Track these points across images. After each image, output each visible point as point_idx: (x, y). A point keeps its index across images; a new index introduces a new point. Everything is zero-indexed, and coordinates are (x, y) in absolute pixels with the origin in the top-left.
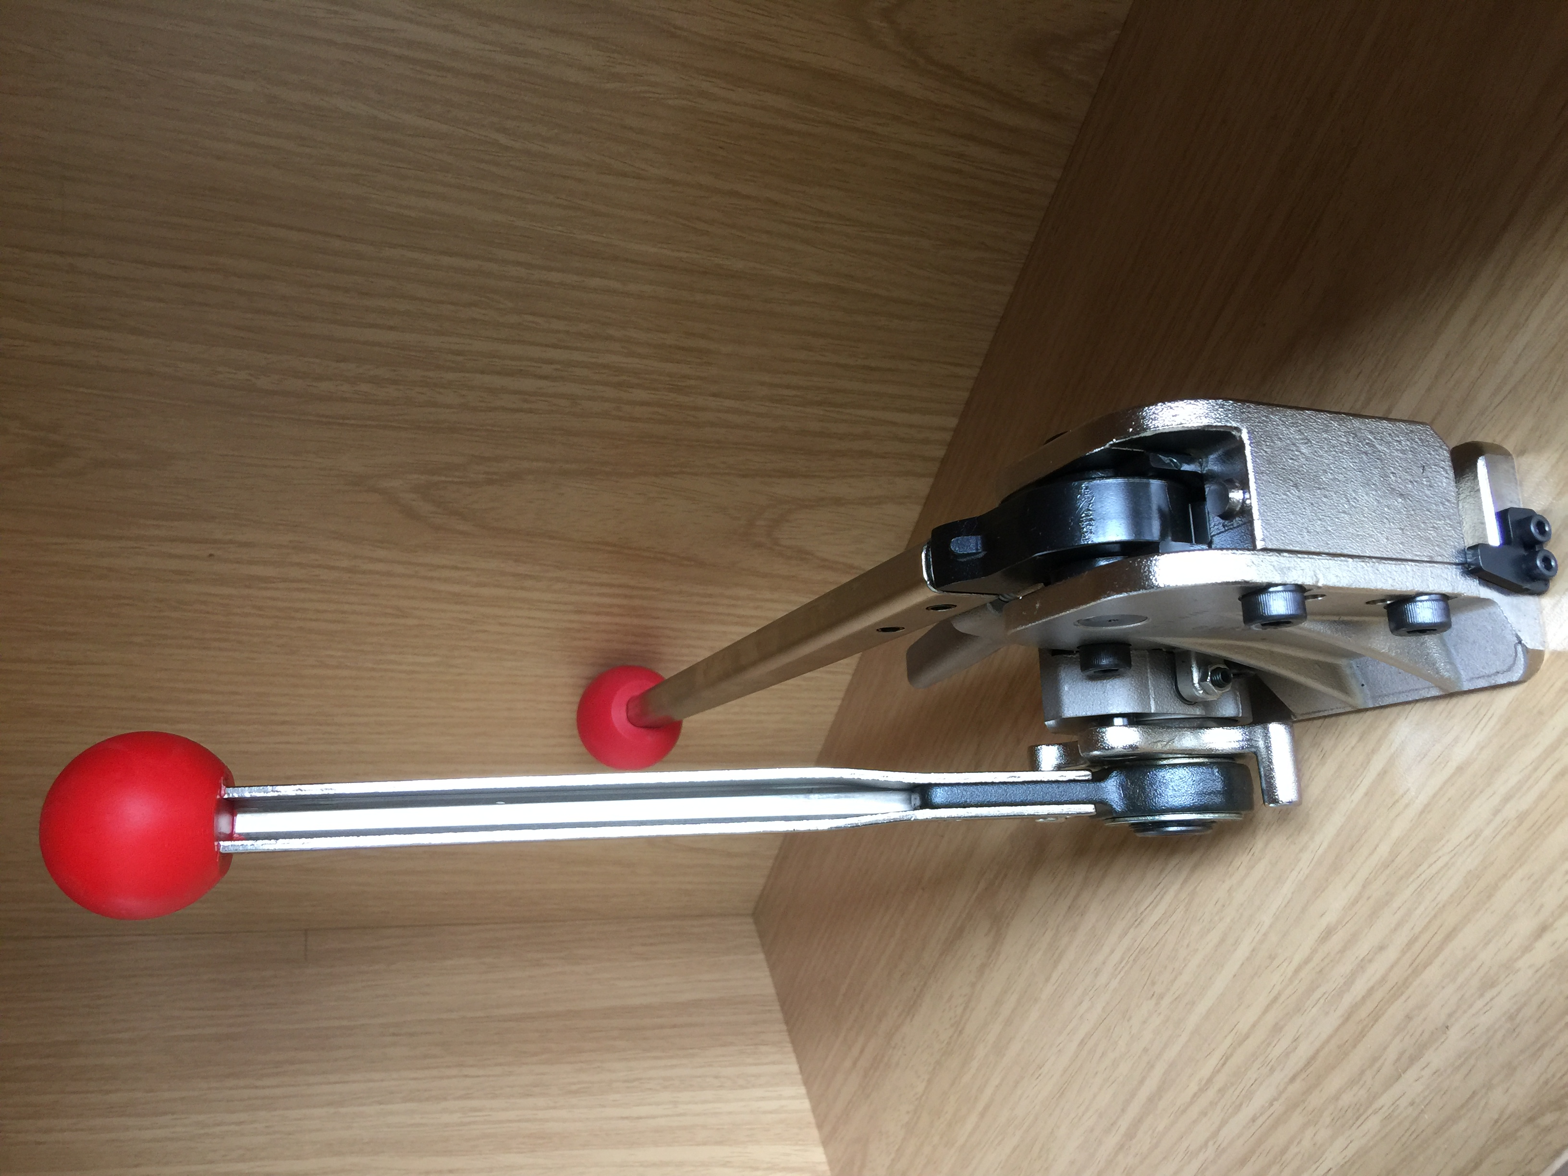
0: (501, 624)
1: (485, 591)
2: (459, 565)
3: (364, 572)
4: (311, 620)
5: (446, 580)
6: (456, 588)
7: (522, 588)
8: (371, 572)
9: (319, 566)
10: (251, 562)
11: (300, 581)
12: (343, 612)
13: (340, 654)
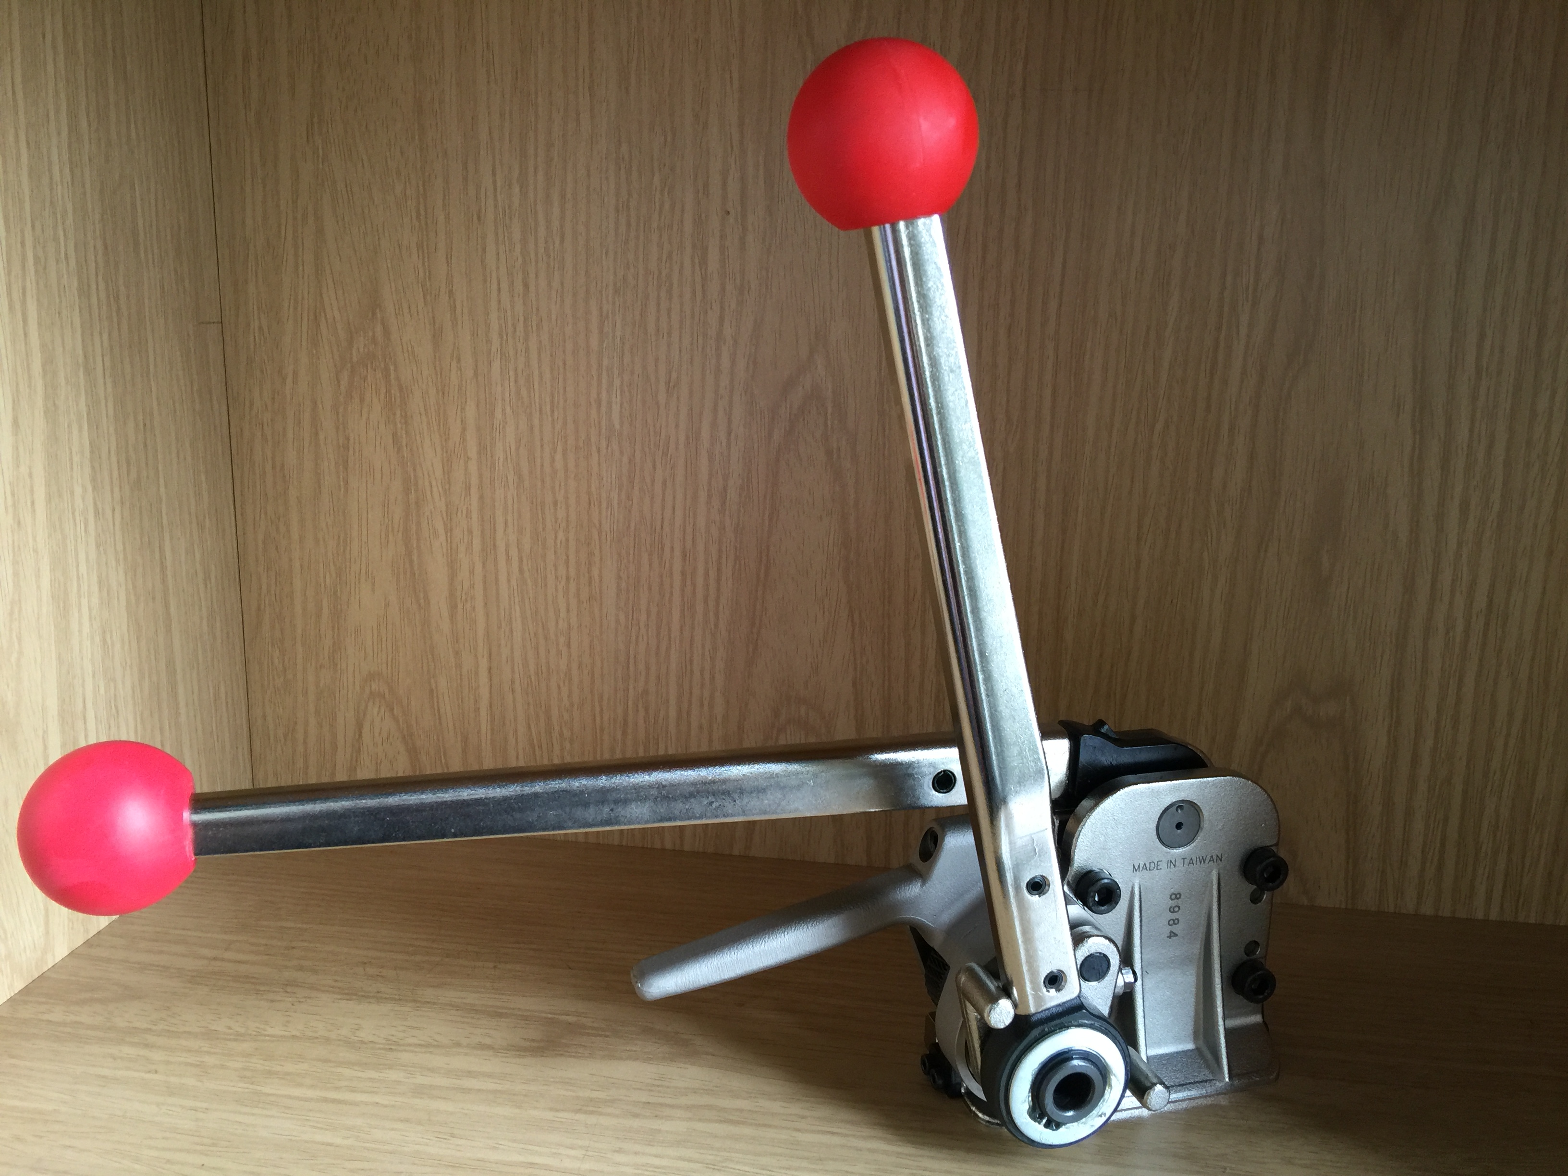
0: (664, 483)
1: (704, 461)
2: (733, 435)
3: (718, 348)
4: (658, 305)
5: (714, 425)
6: (705, 434)
7: (710, 496)
8: (719, 356)
9: (722, 308)
10: (723, 249)
11: (704, 291)
12: (669, 334)
13: (618, 334)
